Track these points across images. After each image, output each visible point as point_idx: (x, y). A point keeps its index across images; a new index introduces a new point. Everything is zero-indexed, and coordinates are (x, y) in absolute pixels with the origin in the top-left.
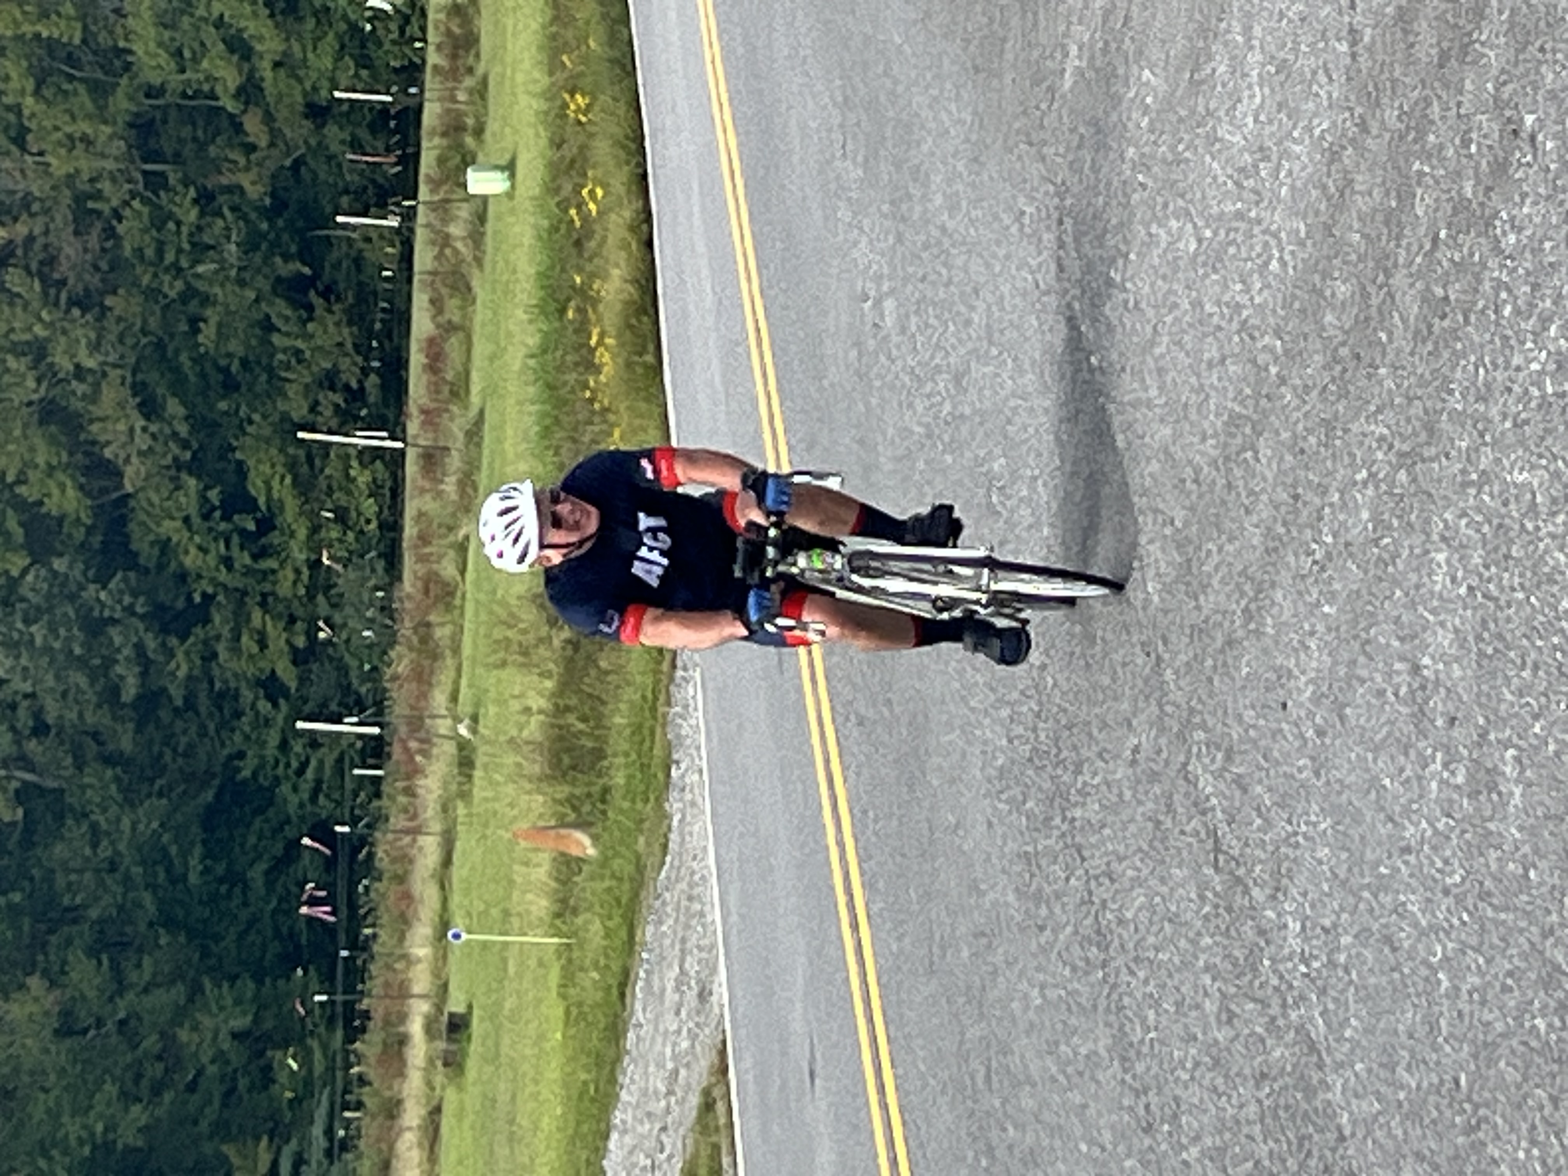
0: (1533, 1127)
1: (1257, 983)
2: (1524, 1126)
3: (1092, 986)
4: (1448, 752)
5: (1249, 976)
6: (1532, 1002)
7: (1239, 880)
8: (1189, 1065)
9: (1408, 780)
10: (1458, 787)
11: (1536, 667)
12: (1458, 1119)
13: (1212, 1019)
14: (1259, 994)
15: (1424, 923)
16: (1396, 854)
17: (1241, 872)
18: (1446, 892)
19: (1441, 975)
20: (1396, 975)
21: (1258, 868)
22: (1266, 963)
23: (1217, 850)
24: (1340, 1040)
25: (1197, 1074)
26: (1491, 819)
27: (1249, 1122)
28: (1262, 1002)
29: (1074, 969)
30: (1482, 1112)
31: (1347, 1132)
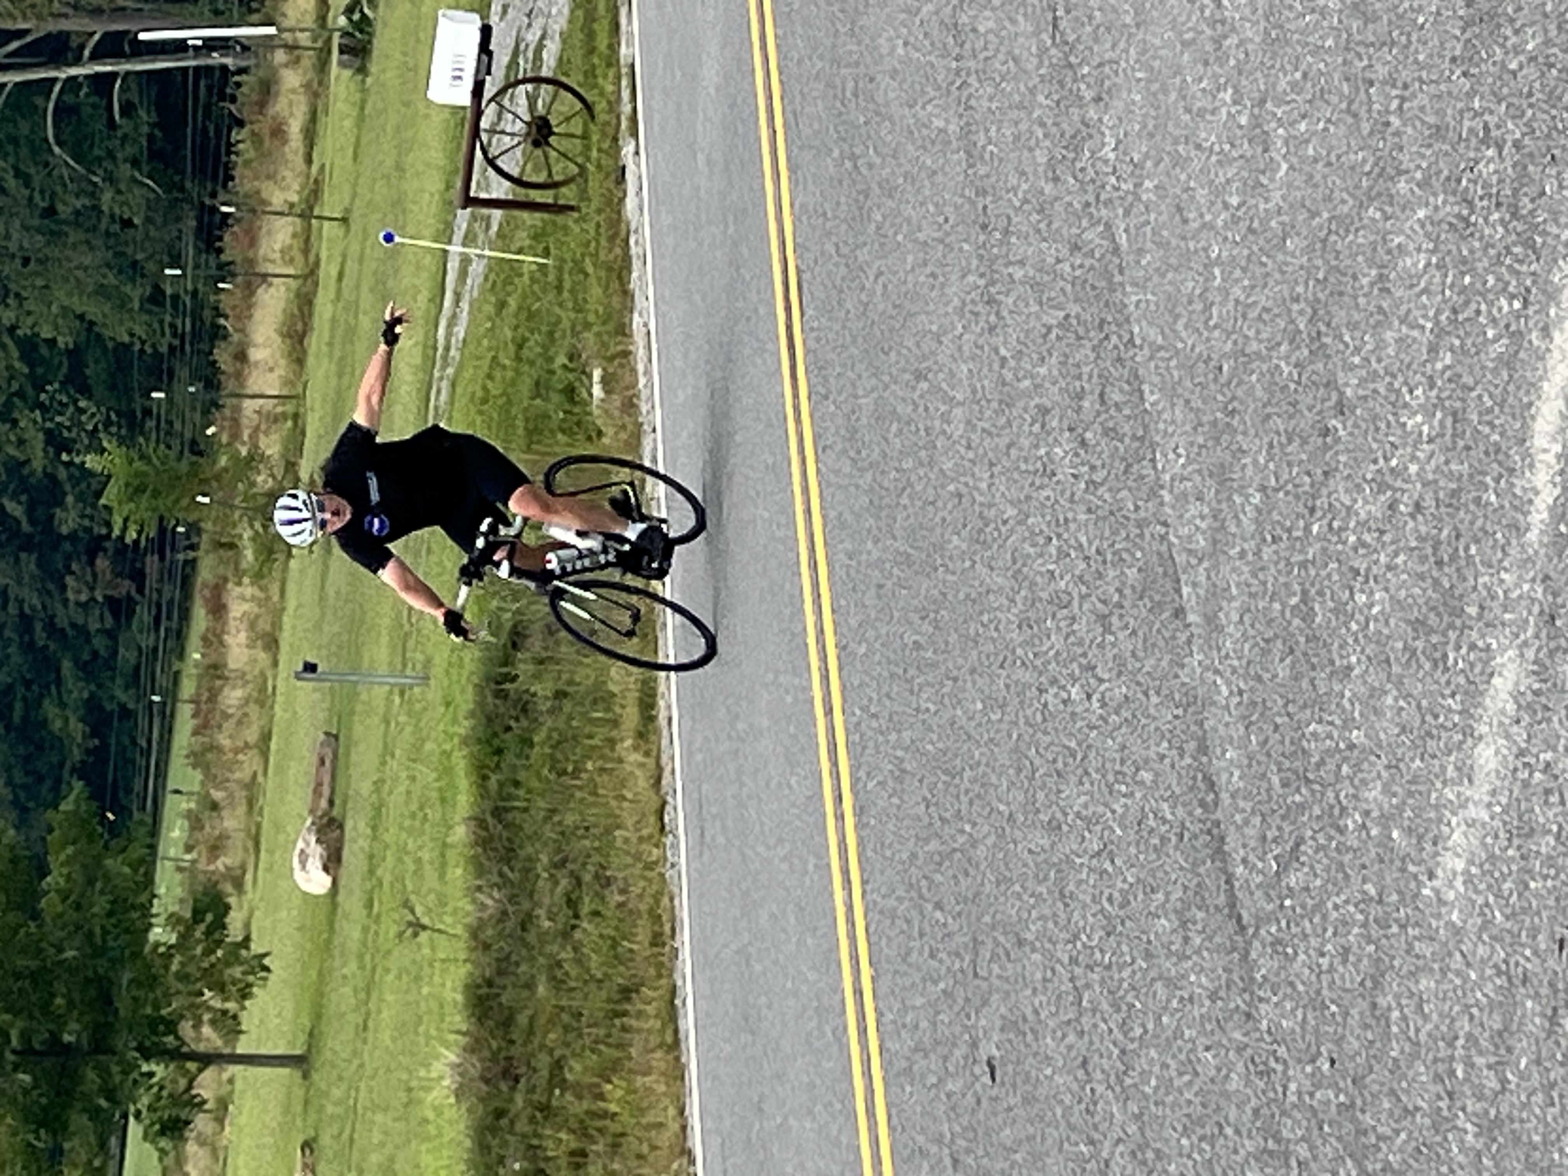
0: (1271, 446)
1: (1079, 165)
2: (1266, 440)
3: (949, 70)
4: (1236, 91)
5: (1071, 155)
6: (1279, 344)
7: (1070, 66)
8: (1020, 195)
9: (1204, 90)
10: (1241, 127)
11: (1305, 75)
12: (1220, 397)
13: (1041, 169)
14: (1080, 176)
15: (1208, 218)
16: (1191, 146)
17: (1072, 59)
18: (1226, 206)
19: (1217, 271)
20: (1182, 244)
21: (1086, 70)
22: (1087, 154)
23: (1055, 26)
24: (1138, 262)
25: (1026, 207)
26: (1263, 172)
27: (1063, 278)
28: (1082, 182)
29: (932, 44)
30: (1236, 404)
31: (1138, 342)
